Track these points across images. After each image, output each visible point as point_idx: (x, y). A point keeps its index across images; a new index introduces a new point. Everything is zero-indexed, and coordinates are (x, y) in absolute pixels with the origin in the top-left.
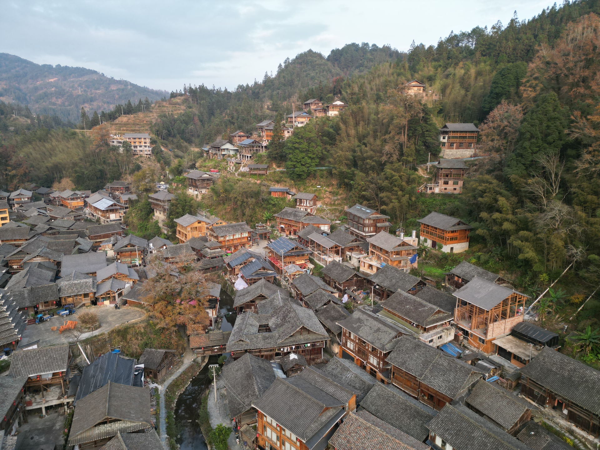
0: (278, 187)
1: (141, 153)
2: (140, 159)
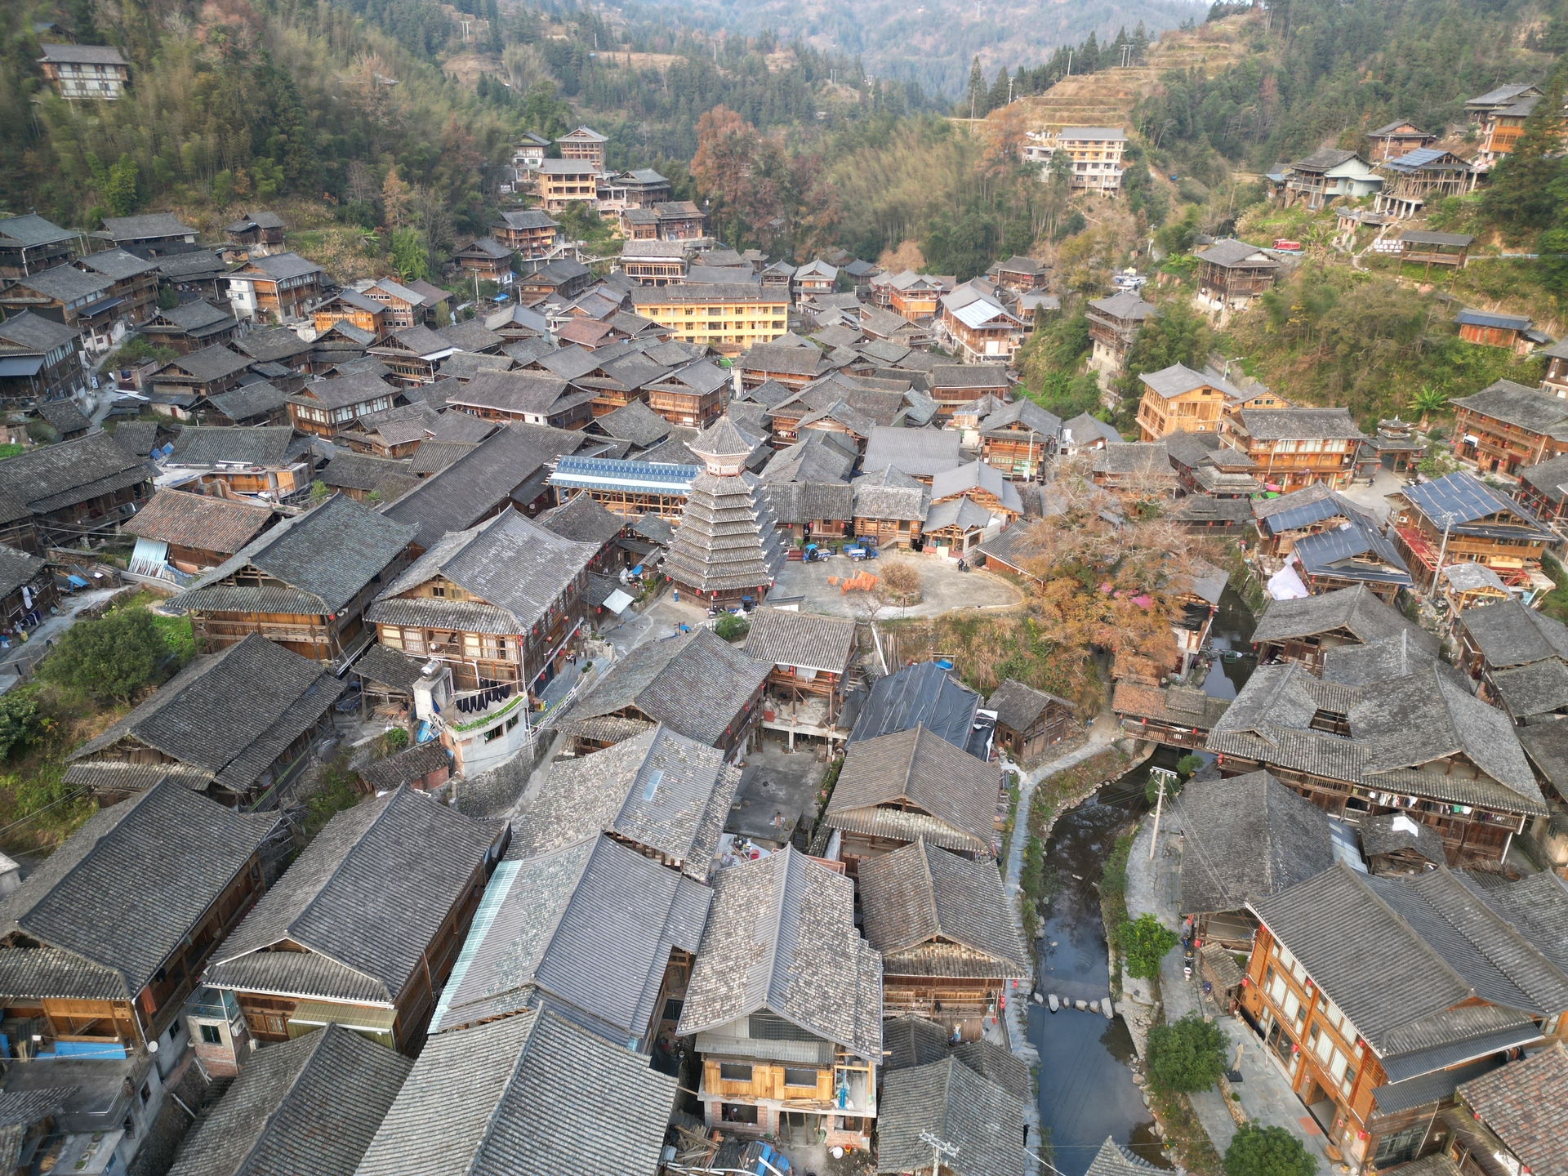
0: (1491, 310)
1: (1094, 184)
2: (1088, 202)
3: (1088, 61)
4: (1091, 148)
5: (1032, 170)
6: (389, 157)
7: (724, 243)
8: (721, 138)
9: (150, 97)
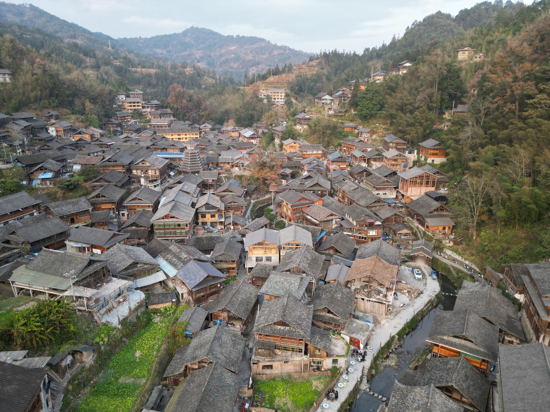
0: (352, 124)
1: (278, 103)
2: (277, 108)
3: (276, 72)
4: (276, 94)
5: (261, 100)
6: (84, 97)
7: (179, 119)
8: (176, 92)
9: (21, 82)
